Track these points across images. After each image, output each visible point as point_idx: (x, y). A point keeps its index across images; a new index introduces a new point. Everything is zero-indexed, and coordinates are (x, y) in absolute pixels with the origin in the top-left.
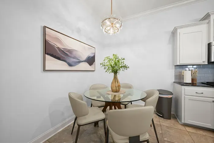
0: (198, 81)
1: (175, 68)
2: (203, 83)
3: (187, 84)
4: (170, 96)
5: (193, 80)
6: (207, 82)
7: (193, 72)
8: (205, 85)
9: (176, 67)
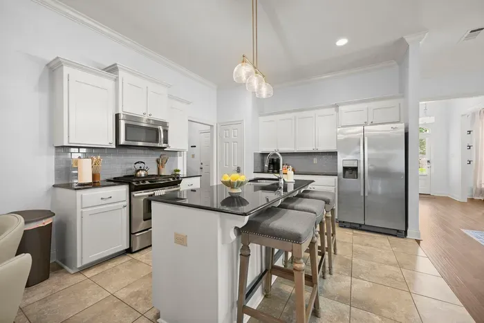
0: (103, 177)
1: (57, 154)
2: (108, 180)
3: (84, 186)
4: (47, 222)
5: (94, 176)
6: (115, 178)
7: (94, 161)
8: (112, 183)
9: (59, 150)
